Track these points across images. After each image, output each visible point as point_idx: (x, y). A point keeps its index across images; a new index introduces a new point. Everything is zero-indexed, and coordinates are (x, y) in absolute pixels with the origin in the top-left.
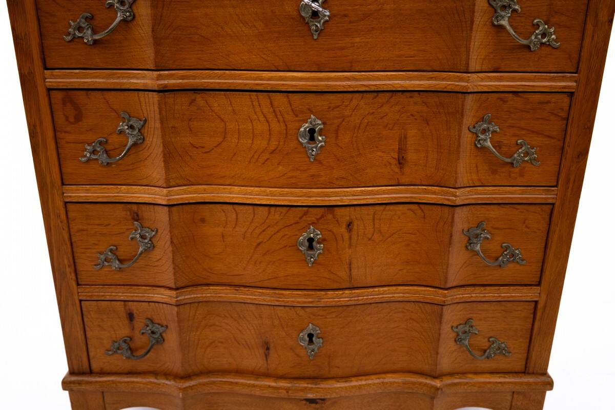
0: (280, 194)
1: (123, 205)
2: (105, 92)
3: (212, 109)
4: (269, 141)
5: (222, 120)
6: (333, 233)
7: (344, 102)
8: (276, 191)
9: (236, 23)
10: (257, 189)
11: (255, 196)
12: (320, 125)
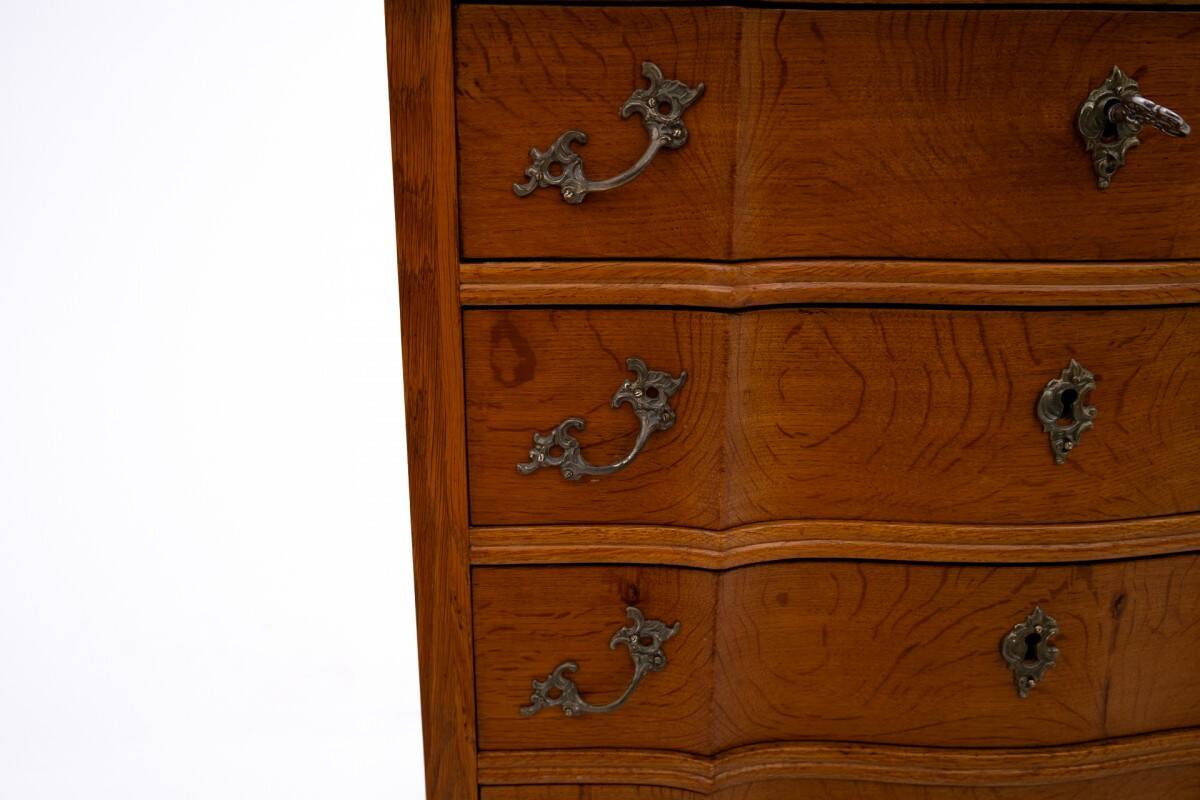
0: (981, 539)
1: (604, 570)
2: (595, 313)
3: (834, 348)
4: (965, 420)
5: (859, 373)
6: (1082, 620)
7: (1144, 330)
8: (971, 532)
9: (919, 152)
10: (925, 528)
11: (920, 545)
12: (1088, 381)
